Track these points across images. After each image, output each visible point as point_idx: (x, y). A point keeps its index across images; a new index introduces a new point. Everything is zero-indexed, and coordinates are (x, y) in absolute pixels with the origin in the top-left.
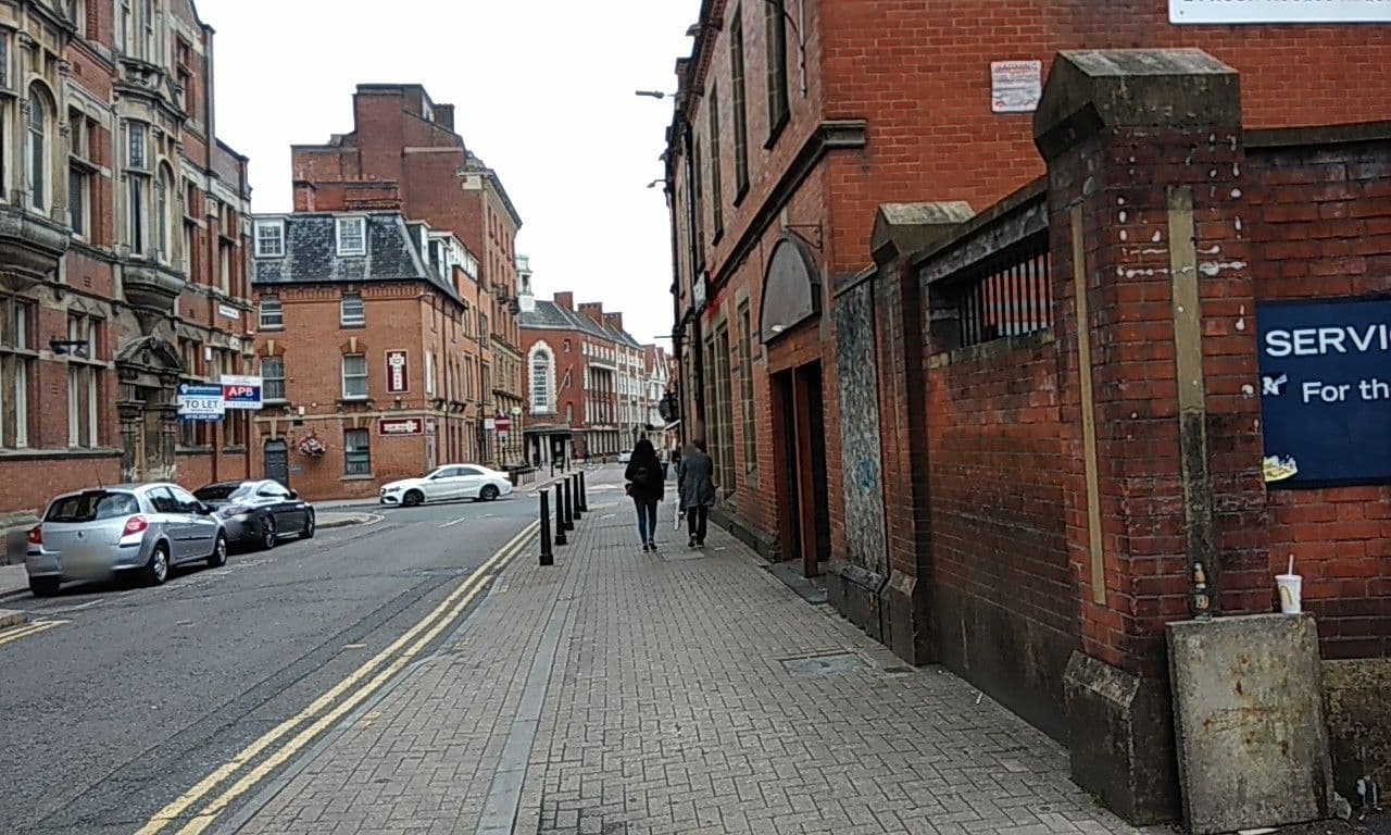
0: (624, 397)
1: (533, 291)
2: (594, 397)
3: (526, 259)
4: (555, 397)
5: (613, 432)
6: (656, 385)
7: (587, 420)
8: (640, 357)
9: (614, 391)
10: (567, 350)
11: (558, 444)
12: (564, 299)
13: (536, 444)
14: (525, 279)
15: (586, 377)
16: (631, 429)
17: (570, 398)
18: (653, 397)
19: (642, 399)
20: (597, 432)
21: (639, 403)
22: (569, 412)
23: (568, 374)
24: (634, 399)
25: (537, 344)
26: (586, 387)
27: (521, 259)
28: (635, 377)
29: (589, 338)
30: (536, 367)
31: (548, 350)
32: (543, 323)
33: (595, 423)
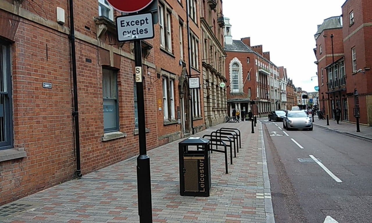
0: (272, 87)
1: (232, 35)
2: (260, 86)
3: (228, 20)
4: (242, 85)
5: (268, 102)
6: (284, 83)
7: (258, 97)
8: (278, 71)
9: (268, 84)
10: (248, 63)
11: (244, 108)
12: (246, 41)
13: (234, 107)
14: (228, 28)
15: (257, 76)
16: (275, 102)
17: (249, 86)
18: (282, 89)
19: (279, 89)
20: (262, 102)
21: (277, 91)
22: (249, 92)
23: (249, 74)
24: (276, 89)
25: (234, 59)
26: (257, 81)
27: (226, 19)
28: (276, 80)
29: (258, 58)
30: (233, 70)
31: (239, 62)
32: (236, 49)
33: (261, 98)
